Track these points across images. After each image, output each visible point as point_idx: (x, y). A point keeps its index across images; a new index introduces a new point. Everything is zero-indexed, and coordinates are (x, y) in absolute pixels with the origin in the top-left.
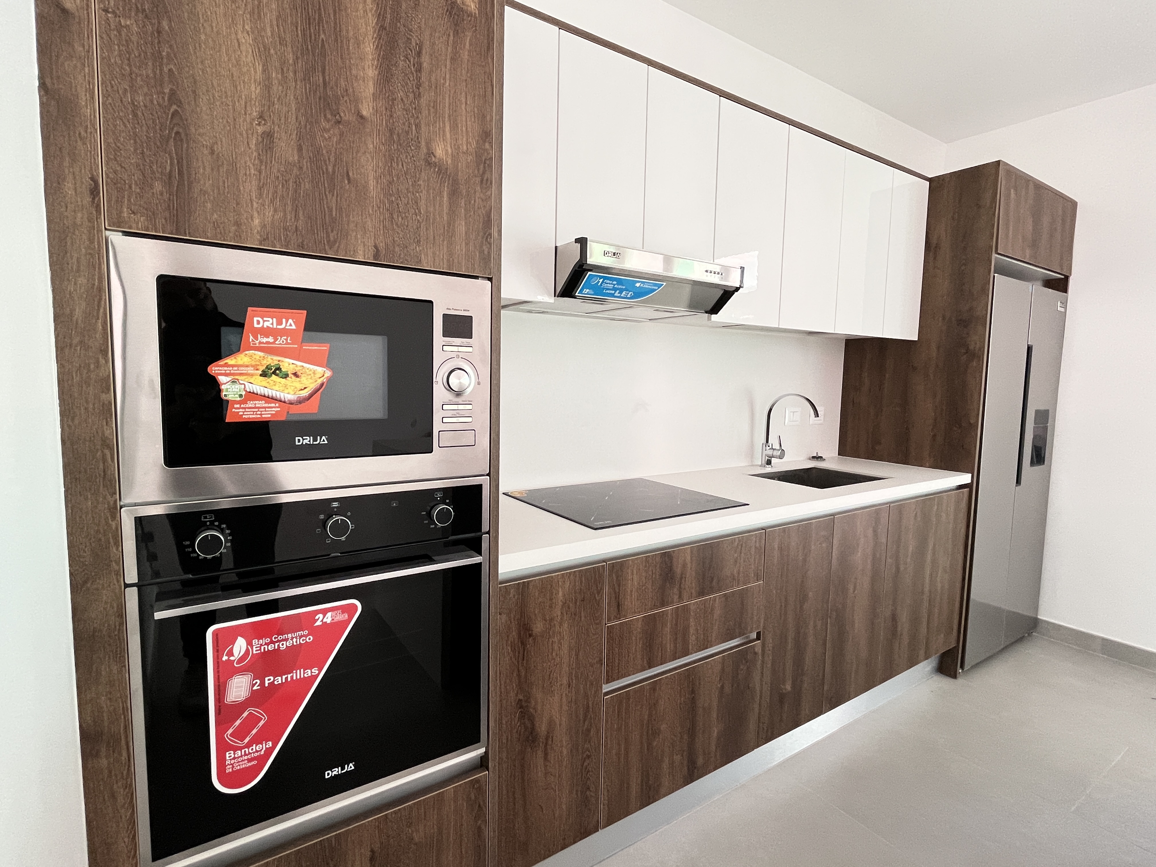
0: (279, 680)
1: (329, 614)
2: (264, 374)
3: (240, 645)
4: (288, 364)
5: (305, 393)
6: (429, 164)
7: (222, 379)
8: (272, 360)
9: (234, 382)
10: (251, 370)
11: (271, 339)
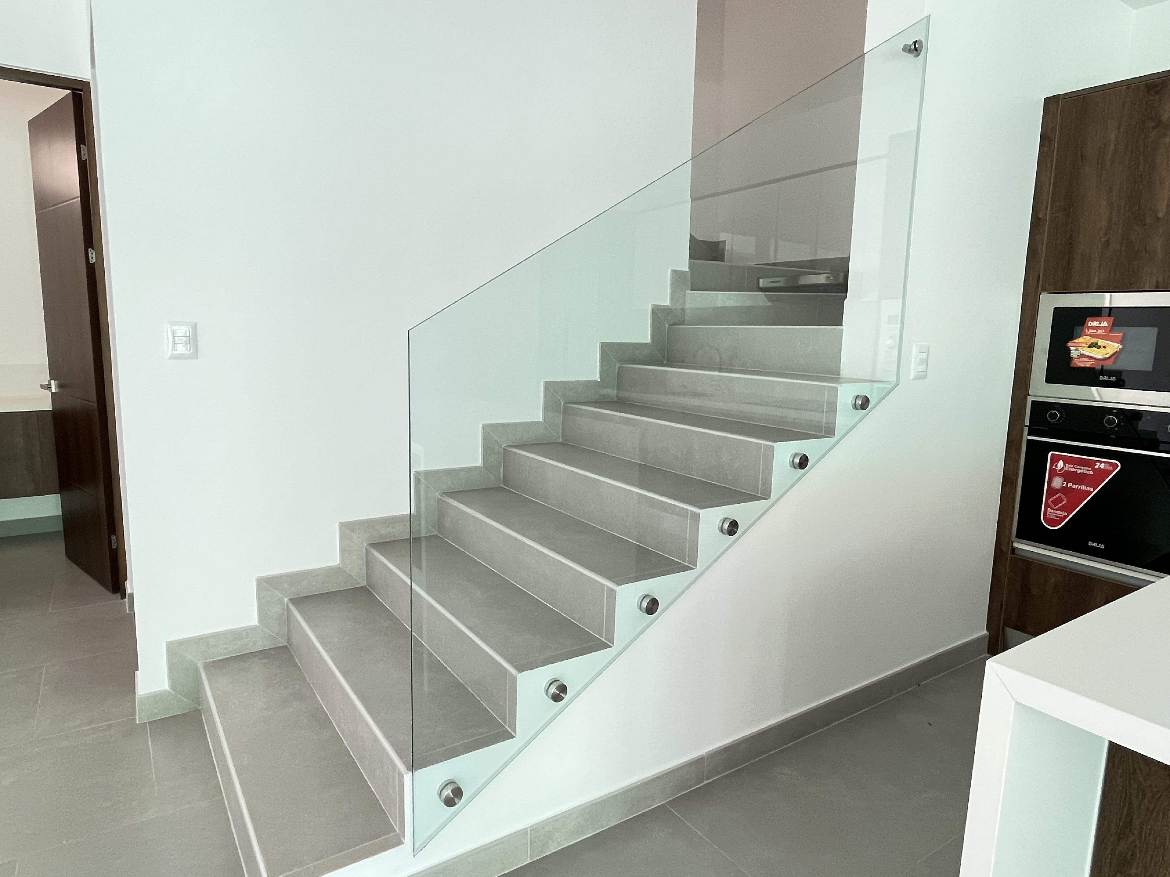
0: (1074, 486)
1: (1103, 464)
2: (1089, 347)
3: (1061, 464)
4: (1101, 342)
5: (1107, 356)
7: (1072, 348)
8: (1094, 340)
9: (1076, 350)
10: (1084, 345)
11: (1095, 331)
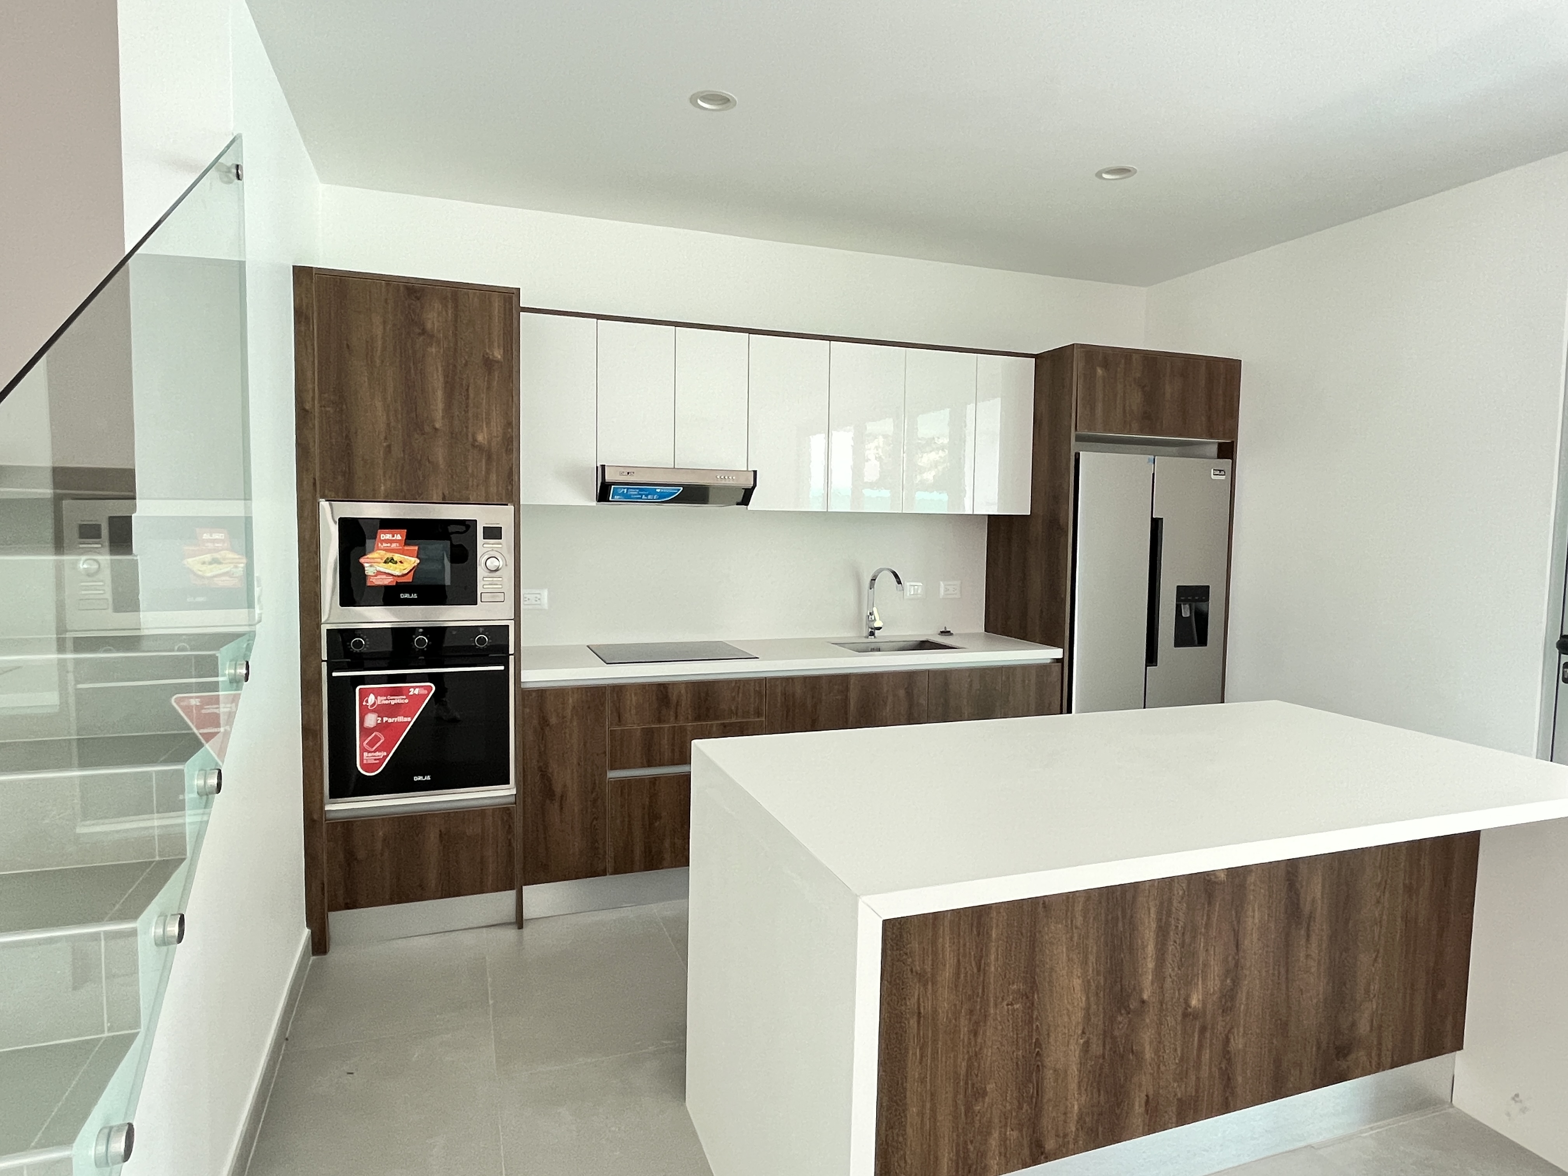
0: (390, 720)
2: (385, 562)
3: (371, 698)
4: (397, 557)
5: (406, 572)
6: (473, 446)
7: (366, 565)
8: (389, 555)
9: (371, 566)
10: (379, 560)
11: (389, 545)
